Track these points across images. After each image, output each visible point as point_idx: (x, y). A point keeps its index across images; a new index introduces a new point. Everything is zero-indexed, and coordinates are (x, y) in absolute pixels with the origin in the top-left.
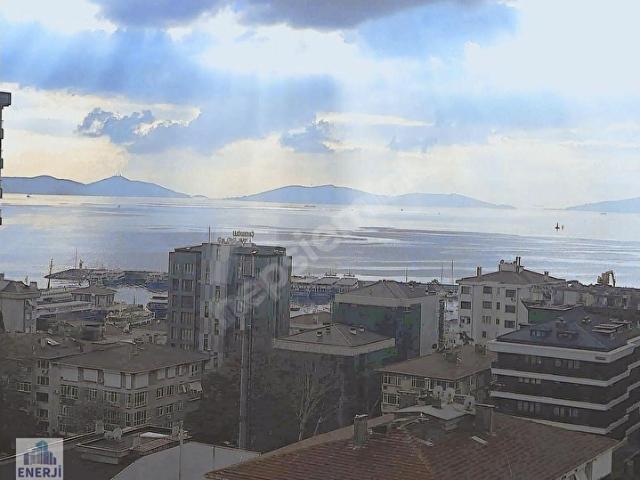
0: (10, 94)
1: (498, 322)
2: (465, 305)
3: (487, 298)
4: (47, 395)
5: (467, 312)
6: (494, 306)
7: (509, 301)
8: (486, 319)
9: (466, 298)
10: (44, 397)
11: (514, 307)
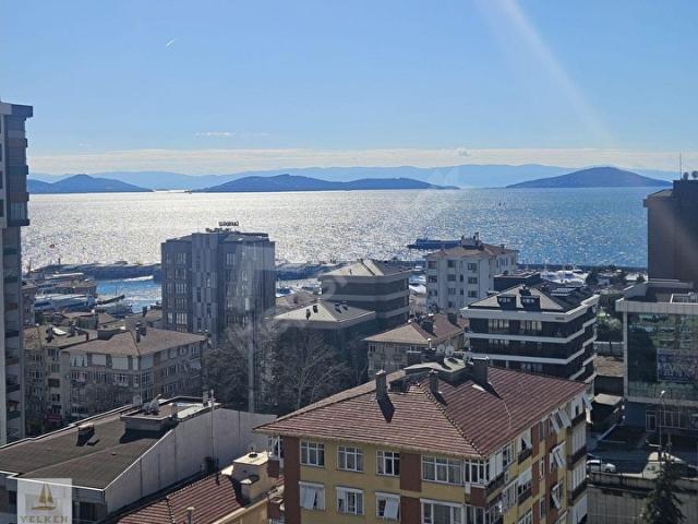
0: (31, 108)
1: (462, 292)
2: (432, 279)
3: (452, 271)
4: (58, 381)
5: (434, 286)
6: (458, 279)
7: (471, 274)
8: (451, 291)
9: (433, 272)
10: (54, 383)
11: (476, 279)
